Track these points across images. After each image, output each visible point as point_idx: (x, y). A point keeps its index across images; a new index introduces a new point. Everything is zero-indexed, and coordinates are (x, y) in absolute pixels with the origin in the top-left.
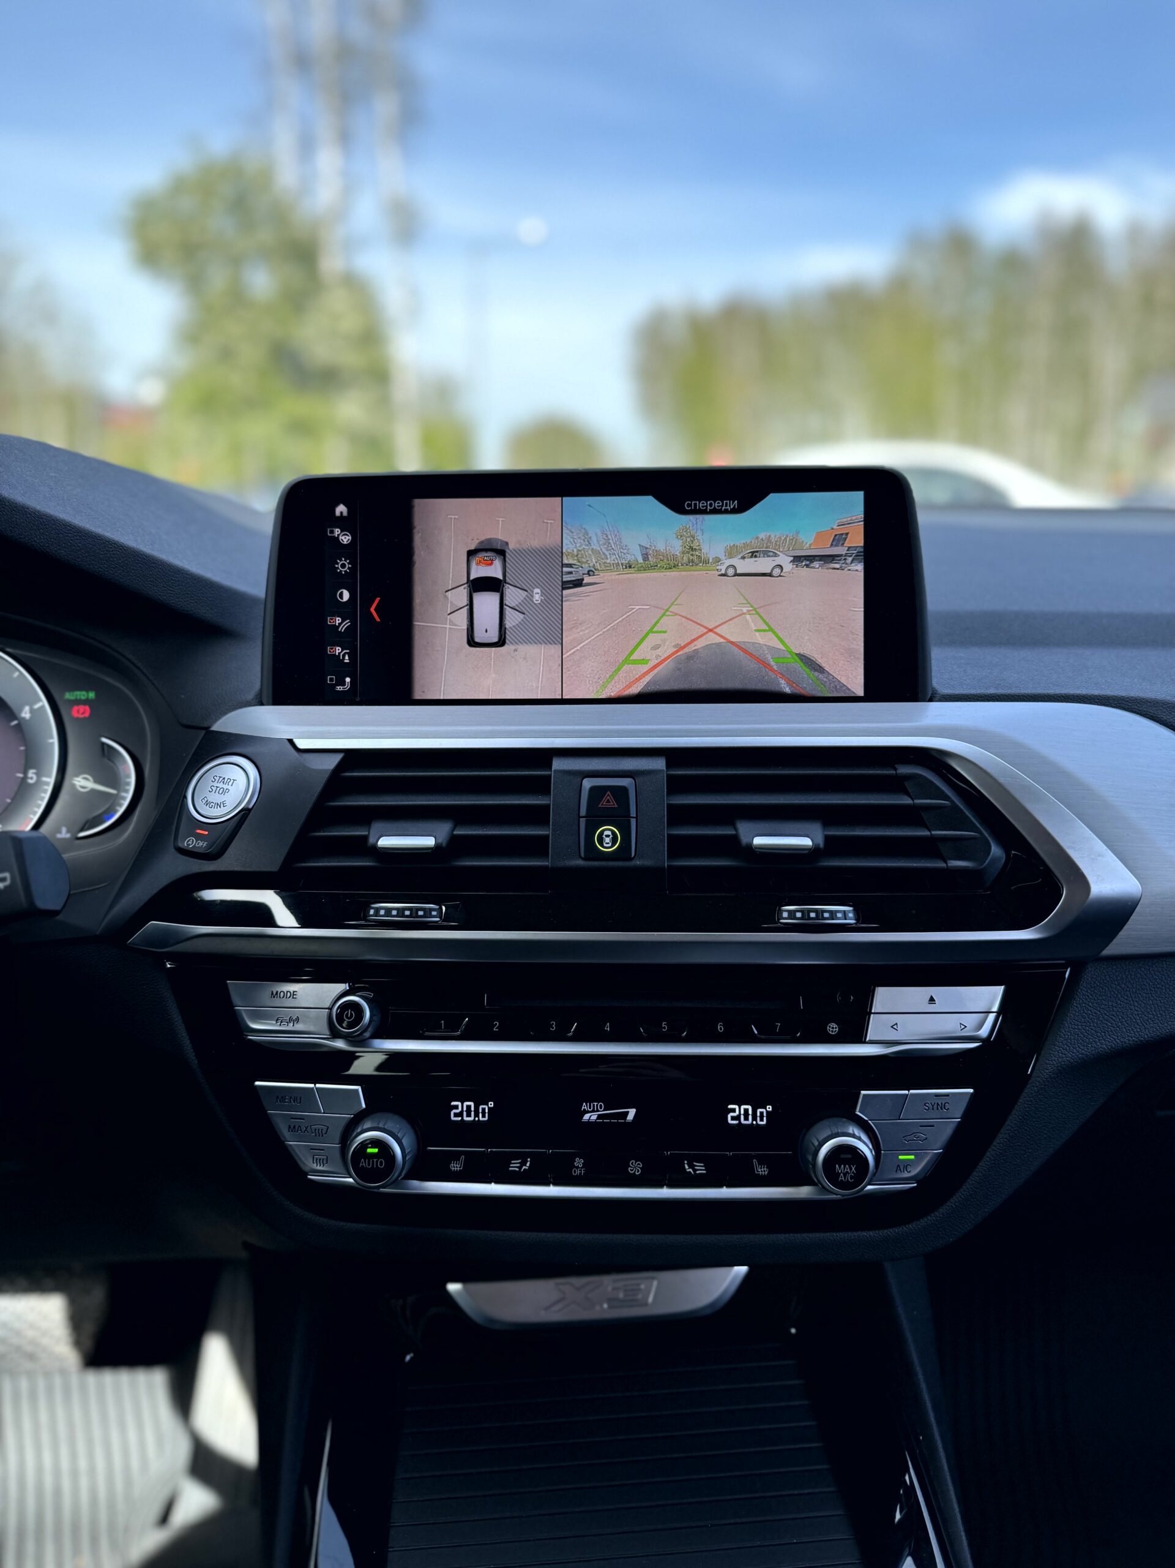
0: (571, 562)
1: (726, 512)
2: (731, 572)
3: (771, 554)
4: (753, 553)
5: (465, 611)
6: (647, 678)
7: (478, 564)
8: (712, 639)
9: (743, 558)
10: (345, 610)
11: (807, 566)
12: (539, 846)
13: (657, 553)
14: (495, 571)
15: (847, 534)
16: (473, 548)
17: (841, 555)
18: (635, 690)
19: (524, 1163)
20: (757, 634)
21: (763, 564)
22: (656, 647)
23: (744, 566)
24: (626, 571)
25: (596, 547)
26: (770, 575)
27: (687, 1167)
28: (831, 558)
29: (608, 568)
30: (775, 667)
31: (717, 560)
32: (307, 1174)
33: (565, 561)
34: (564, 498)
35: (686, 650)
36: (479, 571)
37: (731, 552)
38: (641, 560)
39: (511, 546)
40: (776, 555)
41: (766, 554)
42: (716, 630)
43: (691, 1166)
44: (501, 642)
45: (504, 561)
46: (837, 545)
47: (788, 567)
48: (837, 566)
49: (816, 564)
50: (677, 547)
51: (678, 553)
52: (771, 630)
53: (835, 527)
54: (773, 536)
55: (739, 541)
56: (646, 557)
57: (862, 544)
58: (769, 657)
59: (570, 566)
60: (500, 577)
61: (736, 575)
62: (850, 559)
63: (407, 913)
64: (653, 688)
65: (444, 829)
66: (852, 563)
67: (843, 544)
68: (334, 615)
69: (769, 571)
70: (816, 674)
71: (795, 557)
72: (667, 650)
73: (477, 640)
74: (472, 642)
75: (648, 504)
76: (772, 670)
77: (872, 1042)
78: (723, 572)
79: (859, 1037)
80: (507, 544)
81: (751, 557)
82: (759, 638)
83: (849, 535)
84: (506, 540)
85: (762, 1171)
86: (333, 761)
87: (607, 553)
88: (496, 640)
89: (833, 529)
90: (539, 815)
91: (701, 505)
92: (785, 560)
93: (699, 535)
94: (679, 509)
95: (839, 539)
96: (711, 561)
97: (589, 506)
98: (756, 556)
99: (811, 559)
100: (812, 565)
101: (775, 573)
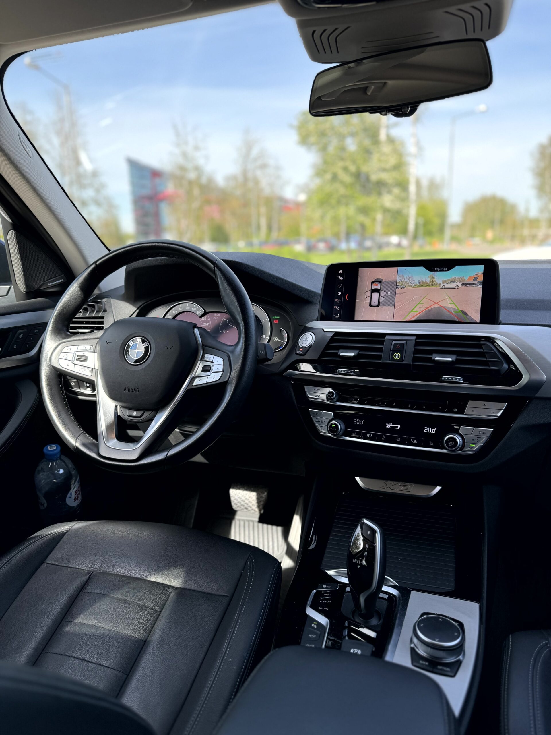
0: (399, 284)
1: (444, 271)
2: (443, 287)
3: (455, 282)
4: (450, 282)
5: (369, 298)
6: (417, 316)
7: (374, 285)
8: (436, 306)
9: (447, 283)
10: (339, 297)
11: (466, 286)
12: (379, 357)
13: (423, 282)
14: (378, 287)
15: (478, 277)
16: (373, 281)
17: (476, 283)
18: (413, 319)
19: (370, 435)
20: (450, 304)
21: (453, 285)
22: (421, 308)
23: (447, 286)
24: (414, 287)
25: (406, 280)
26: (455, 288)
27: (412, 441)
28: (473, 284)
29: (409, 286)
30: (454, 314)
31: (440, 284)
32: (319, 432)
33: (397, 284)
34: (399, 268)
35: (429, 309)
36: (374, 287)
37: (444, 282)
38: (418, 284)
39: (383, 280)
40: (457, 283)
41: (454, 282)
42: (438, 303)
43: (413, 441)
44: (378, 306)
45: (381, 284)
46: (475, 280)
47: (460, 286)
48: (474, 286)
49: (468, 285)
50: (429, 280)
51: (429, 282)
52: (454, 303)
53: (475, 275)
54: (456, 278)
55: (446, 279)
56: (420, 283)
57: (482, 280)
58: (453, 311)
59: (399, 286)
60: (380, 289)
61: (445, 288)
62: (478, 284)
63: (346, 371)
64: (418, 319)
65: (357, 352)
66: (479, 285)
67: (477, 280)
68: (337, 298)
69: (454, 287)
70: (466, 316)
71: (462, 283)
72: (424, 308)
73: (372, 305)
74: (371, 306)
75: (422, 269)
76: (453, 314)
77: (466, 414)
78: (441, 287)
79: (463, 413)
80: (382, 280)
81: (450, 283)
82: (450, 306)
83: (479, 278)
84: (382, 279)
85: (432, 444)
86: (332, 334)
87: (409, 282)
88: (377, 305)
89: (474, 275)
90: (380, 350)
91: (436, 269)
92: (459, 284)
93: (435, 277)
94: (430, 270)
95: (476, 278)
96: (438, 284)
97: (405, 270)
99: (467, 284)
100: (467, 286)
101: (456, 288)
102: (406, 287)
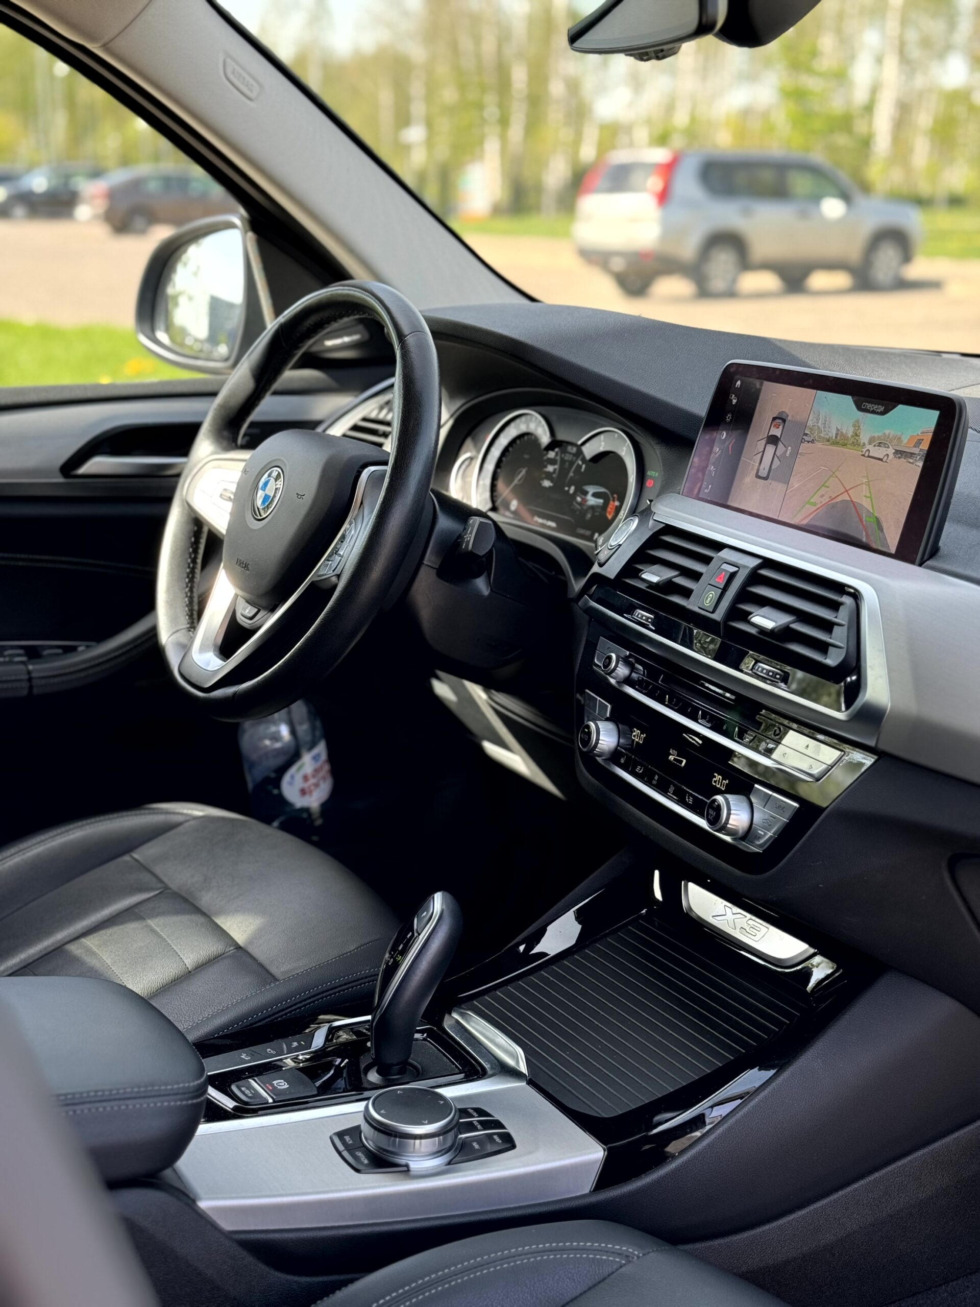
0: (808, 432)
1: (878, 413)
2: (866, 455)
3: (887, 446)
4: (880, 443)
5: (760, 455)
6: (812, 516)
7: (774, 426)
8: (846, 496)
9: (875, 446)
12: (687, 593)
13: (842, 434)
14: (778, 432)
15: (923, 440)
16: (775, 416)
17: (916, 454)
18: (805, 522)
19: (641, 769)
20: (864, 498)
21: (881, 452)
22: (822, 496)
23: (873, 451)
24: (827, 443)
25: (819, 424)
26: (881, 460)
27: (687, 797)
28: (911, 455)
29: (820, 439)
30: (864, 523)
31: (864, 444)
33: (806, 432)
34: (818, 391)
35: (833, 501)
36: (773, 431)
37: (870, 441)
38: (834, 438)
39: (789, 418)
40: (889, 447)
41: (885, 445)
42: (849, 492)
43: (689, 798)
44: (766, 478)
45: (784, 426)
46: (916, 447)
47: (891, 456)
48: (911, 461)
50: (851, 432)
51: (850, 436)
52: (870, 497)
53: (919, 434)
54: (891, 434)
55: (876, 435)
56: (836, 436)
57: (927, 448)
58: (864, 515)
59: (807, 435)
60: (779, 437)
61: (869, 457)
62: (919, 457)
64: (812, 523)
65: (667, 575)
66: (919, 460)
67: (919, 447)
68: (717, 446)
69: (882, 457)
70: (880, 532)
71: (896, 450)
72: (826, 499)
73: (759, 473)
74: (757, 475)
75: (847, 401)
76: (862, 524)
78: (863, 453)
79: (770, 754)
80: (788, 416)
81: (878, 446)
82: (864, 502)
84: (788, 414)
86: (658, 528)
87: (823, 430)
88: (765, 476)
90: (696, 576)
91: (869, 406)
92: (891, 451)
93: (862, 427)
94: (860, 408)
95: (918, 442)
96: (861, 444)
97: (825, 398)
98: (880, 446)
99: (902, 453)
100: (902, 458)
101: (884, 460)
102: (815, 441)
